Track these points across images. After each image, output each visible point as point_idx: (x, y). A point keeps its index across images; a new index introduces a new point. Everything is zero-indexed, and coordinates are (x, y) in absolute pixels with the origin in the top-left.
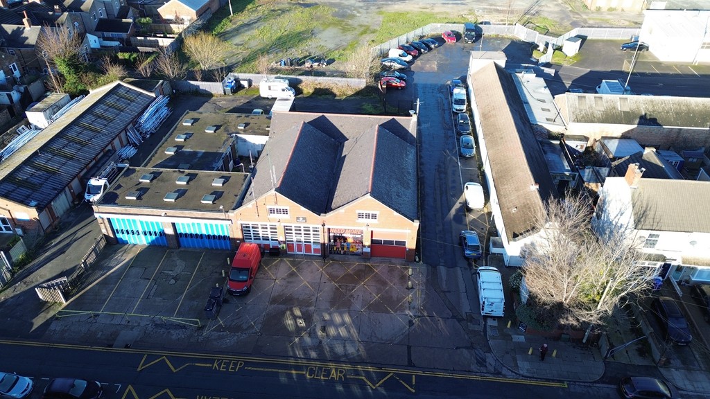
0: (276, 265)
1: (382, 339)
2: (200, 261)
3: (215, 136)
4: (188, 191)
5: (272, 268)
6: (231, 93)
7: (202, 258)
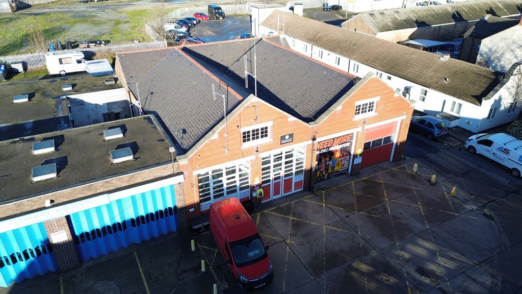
0: (263, 223)
2: (140, 267)
3: (34, 104)
4: (68, 158)
5: (261, 228)
6: (3, 78)
7: (138, 262)
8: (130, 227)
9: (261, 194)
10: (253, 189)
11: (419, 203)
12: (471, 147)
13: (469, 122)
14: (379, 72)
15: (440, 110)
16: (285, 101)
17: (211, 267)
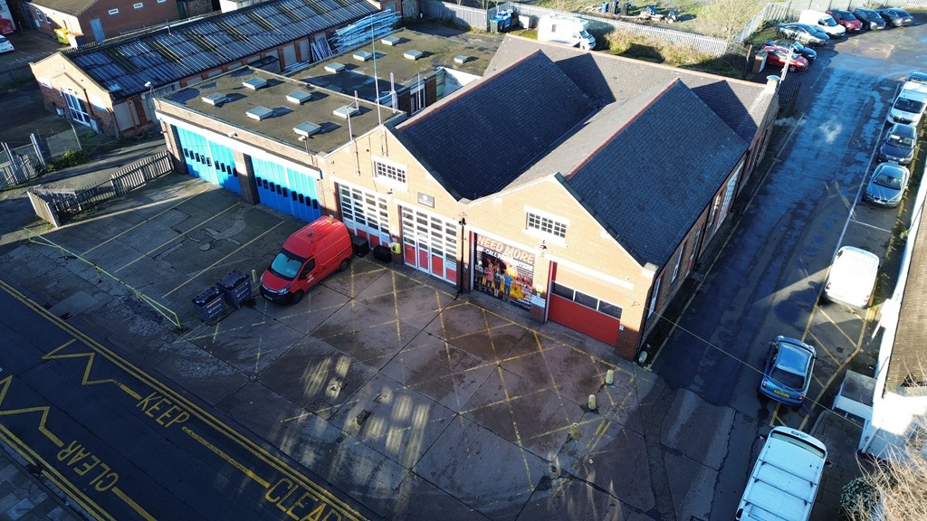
0: (371, 277)
2: (268, 231)
5: (362, 278)
6: (497, 30)
7: (273, 228)
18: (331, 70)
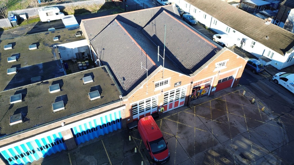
0: (164, 125)
1: (280, 144)
2: (105, 149)
3: (40, 50)
4: (68, 96)
5: (163, 128)
6: (17, 24)
7: (104, 146)
8: (99, 129)
9: (163, 110)
10: (159, 107)
11: (244, 115)
12: (276, 80)
13: (276, 64)
14: (229, 27)
15: (261, 55)
16: (176, 56)
17: (139, 150)
18: (13, 72)
